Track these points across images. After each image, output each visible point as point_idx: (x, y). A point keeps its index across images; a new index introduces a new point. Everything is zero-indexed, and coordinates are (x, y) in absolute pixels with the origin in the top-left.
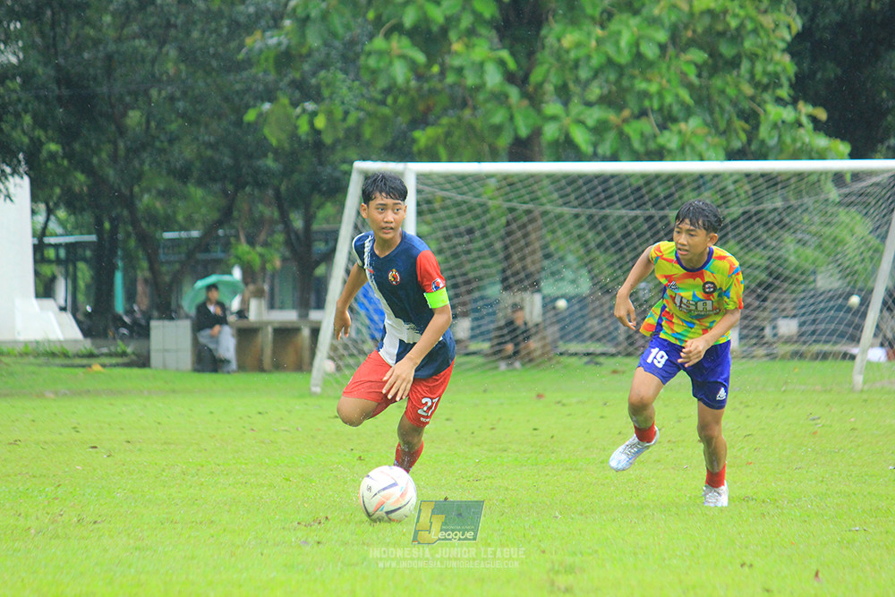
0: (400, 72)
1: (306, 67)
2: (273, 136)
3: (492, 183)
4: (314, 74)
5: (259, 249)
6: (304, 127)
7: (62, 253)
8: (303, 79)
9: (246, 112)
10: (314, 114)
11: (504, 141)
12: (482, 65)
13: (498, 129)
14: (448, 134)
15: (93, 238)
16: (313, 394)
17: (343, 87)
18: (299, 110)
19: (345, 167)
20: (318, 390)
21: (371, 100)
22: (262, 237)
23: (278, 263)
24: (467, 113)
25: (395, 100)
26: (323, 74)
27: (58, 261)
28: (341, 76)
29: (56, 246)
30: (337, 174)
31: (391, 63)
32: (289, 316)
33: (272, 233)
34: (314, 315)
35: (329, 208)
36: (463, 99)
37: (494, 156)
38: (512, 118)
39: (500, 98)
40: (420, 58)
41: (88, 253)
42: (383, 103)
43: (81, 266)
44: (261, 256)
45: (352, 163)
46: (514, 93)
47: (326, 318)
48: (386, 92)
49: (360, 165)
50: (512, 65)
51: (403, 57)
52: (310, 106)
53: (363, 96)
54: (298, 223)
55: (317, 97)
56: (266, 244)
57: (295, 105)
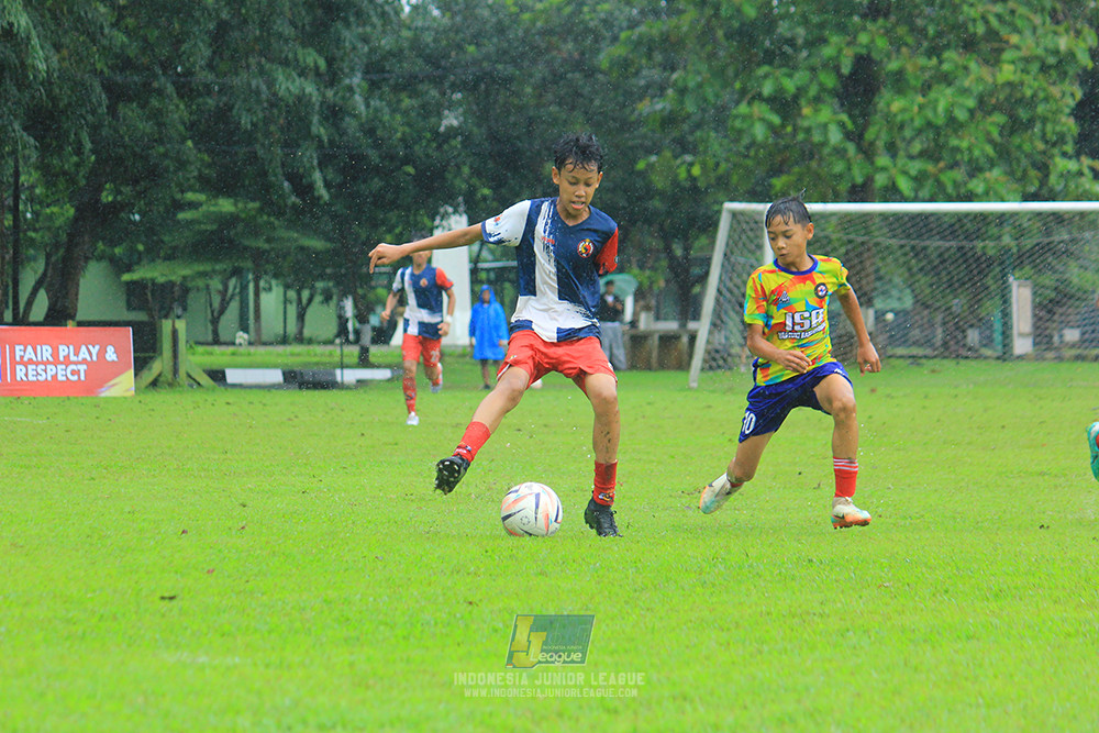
0: (759, 132)
1: (685, 127)
2: (659, 182)
3: (834, 221)
4: (692, 132)
5: (648, 272)
6: (683, 174)
7: (492, 275)
8: (683, 137)
9: (636, 163)
10: (691, 165)
11: (843, 187)
12: (825, 126)
13: (840, 176)
14: (800, 179)
15: (515, 263)
16: (690, 389)
17: (715, 143)
18: (679, 161)
19: (716, 208)
20: (694, 385)
21: (738, 153)
22: (650, 263)
23: (662, 284)
24: (814, 164)
25: (757, 152)
26: (698, 133)
27: (489, 282)
28: (713, 134)
29: (488, 270)
30: (710, 213)
31: (752, 125)
32: (671, 326)
33: (657, 259)
34: (692, 325)
35: (703, 240)
36: (811, 152)
37: (837, 199)
38: (849, 169)
39: (840, 152)
40: (776, 120)
41: (512, 276)
42: (747, 156)
43: (507, 285)
44: (649, 278)
45: (722, 203)
46: (851, 148)
47: (702, 327)
48: (748, 148)
49: (730, 206)
50: (850, 126)
51: (762, 120)
52: (689, 158)
53: (731, 150)
54: (679, 252)
55: (694, 152)
56: (653, 269)
57: (676, 157)
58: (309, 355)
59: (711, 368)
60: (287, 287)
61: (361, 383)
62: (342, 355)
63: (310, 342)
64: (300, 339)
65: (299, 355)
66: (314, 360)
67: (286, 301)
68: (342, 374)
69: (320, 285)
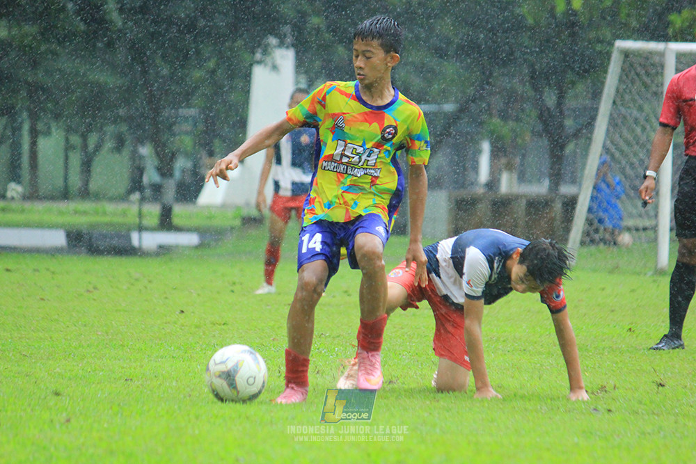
5: (511, 124)
44: (513, 130)
47: (583, 192)
49: (621, 44)
54: (551, 101)
58: (96, 213)
59: (592, 241)
60: (69, 130)
61: (163, 251)
62: (140, 215)
63: (97, 197)
64: (85, 194)
65: (85, 213)
66: (106, 219)
67: (69, 147)
68: (140, 239)
69: (110, 129)
